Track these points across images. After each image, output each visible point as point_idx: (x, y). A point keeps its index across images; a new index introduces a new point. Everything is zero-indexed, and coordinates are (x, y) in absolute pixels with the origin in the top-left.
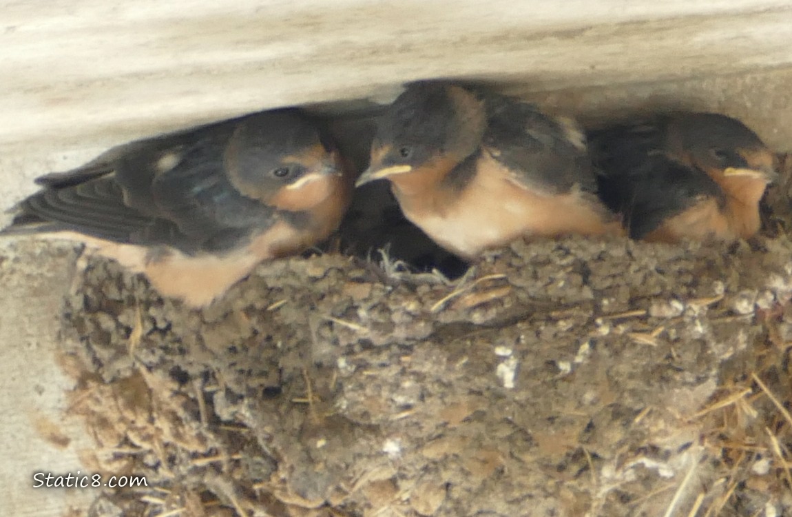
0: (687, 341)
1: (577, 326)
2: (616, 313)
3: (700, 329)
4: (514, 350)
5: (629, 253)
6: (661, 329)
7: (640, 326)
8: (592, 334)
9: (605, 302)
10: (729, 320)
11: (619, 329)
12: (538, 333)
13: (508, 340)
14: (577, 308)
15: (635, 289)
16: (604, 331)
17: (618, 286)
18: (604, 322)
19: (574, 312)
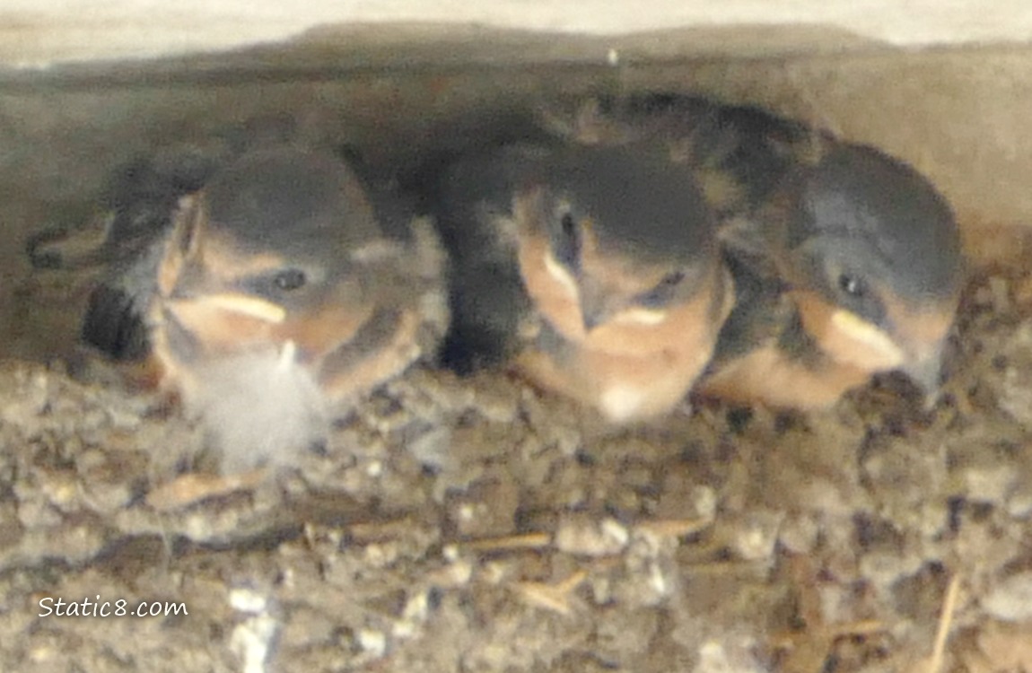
0: (631, 608)
1: (403, 558)
2: (486, 537)
3: (660, 583)
4: (269, 600)
5: (524, 417)
6: (578, 579)
7: (535, 568)
8: (435, 579)
9: (466, 513)
10: (721, 569)
11: (489, 571)
12: (321, 568)
13: (256, 577)
14: (408, 521)
15: (530, 492)
16: (460, 573)
17: (496, 482)
18: (461, 555)
19: (400, 528)
